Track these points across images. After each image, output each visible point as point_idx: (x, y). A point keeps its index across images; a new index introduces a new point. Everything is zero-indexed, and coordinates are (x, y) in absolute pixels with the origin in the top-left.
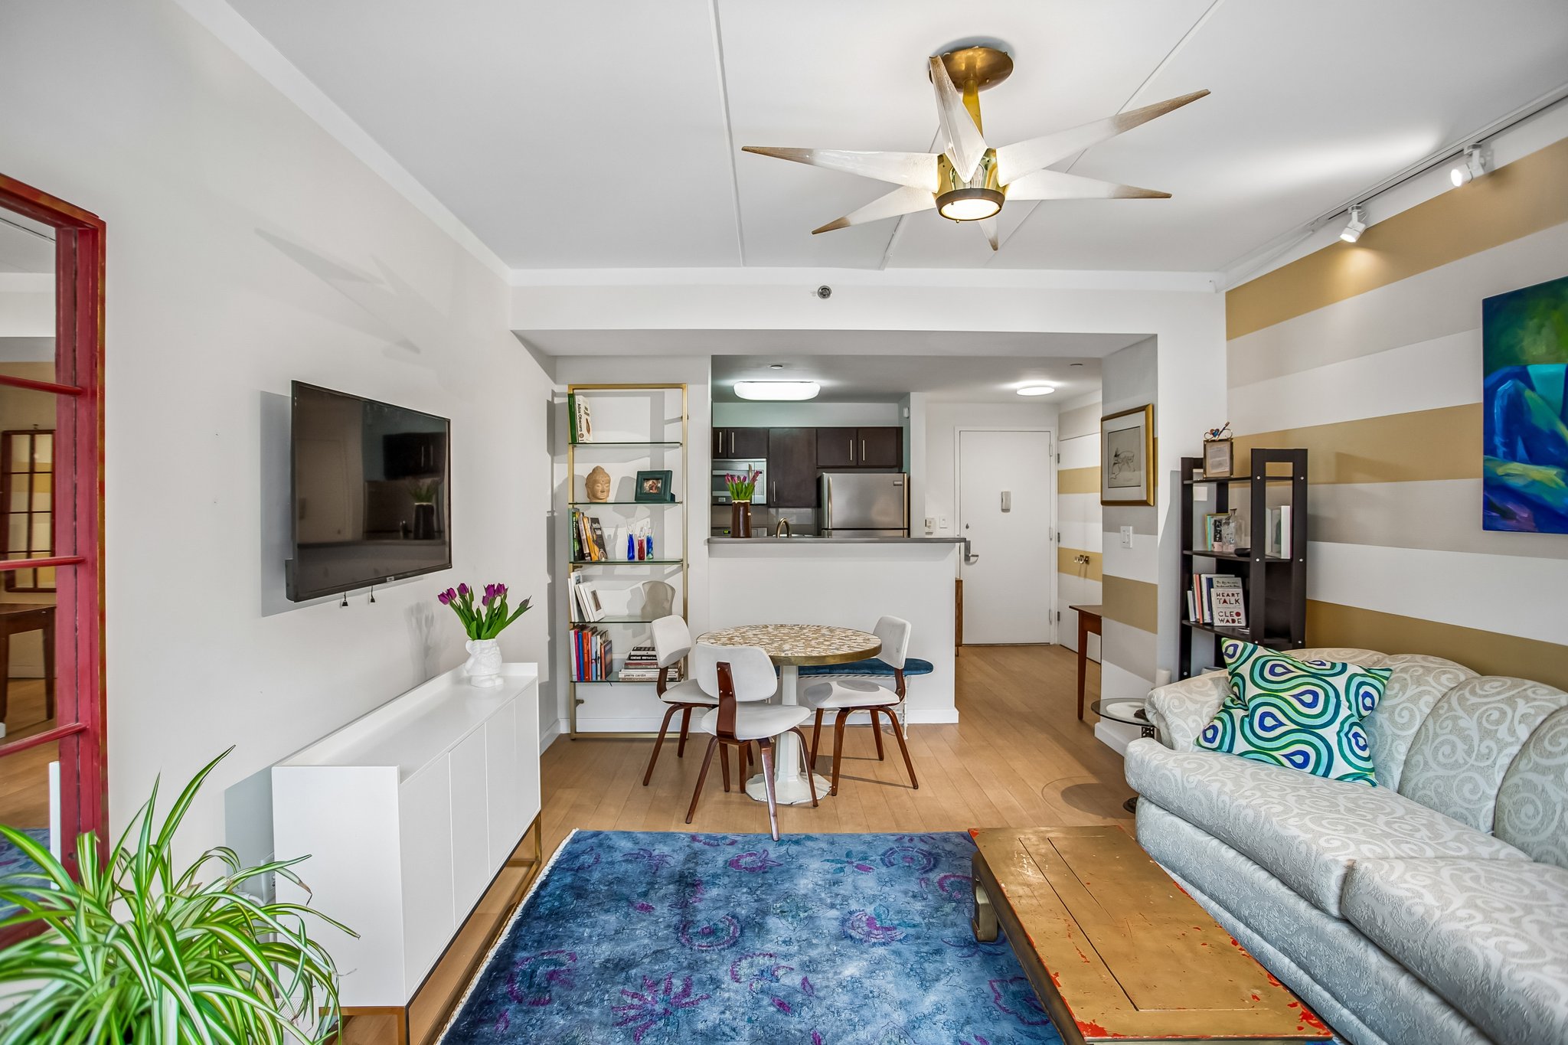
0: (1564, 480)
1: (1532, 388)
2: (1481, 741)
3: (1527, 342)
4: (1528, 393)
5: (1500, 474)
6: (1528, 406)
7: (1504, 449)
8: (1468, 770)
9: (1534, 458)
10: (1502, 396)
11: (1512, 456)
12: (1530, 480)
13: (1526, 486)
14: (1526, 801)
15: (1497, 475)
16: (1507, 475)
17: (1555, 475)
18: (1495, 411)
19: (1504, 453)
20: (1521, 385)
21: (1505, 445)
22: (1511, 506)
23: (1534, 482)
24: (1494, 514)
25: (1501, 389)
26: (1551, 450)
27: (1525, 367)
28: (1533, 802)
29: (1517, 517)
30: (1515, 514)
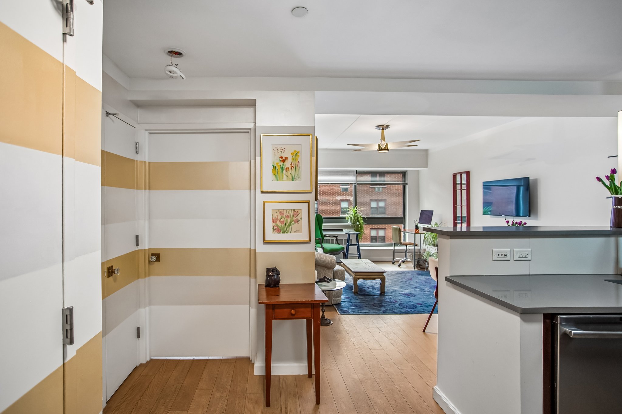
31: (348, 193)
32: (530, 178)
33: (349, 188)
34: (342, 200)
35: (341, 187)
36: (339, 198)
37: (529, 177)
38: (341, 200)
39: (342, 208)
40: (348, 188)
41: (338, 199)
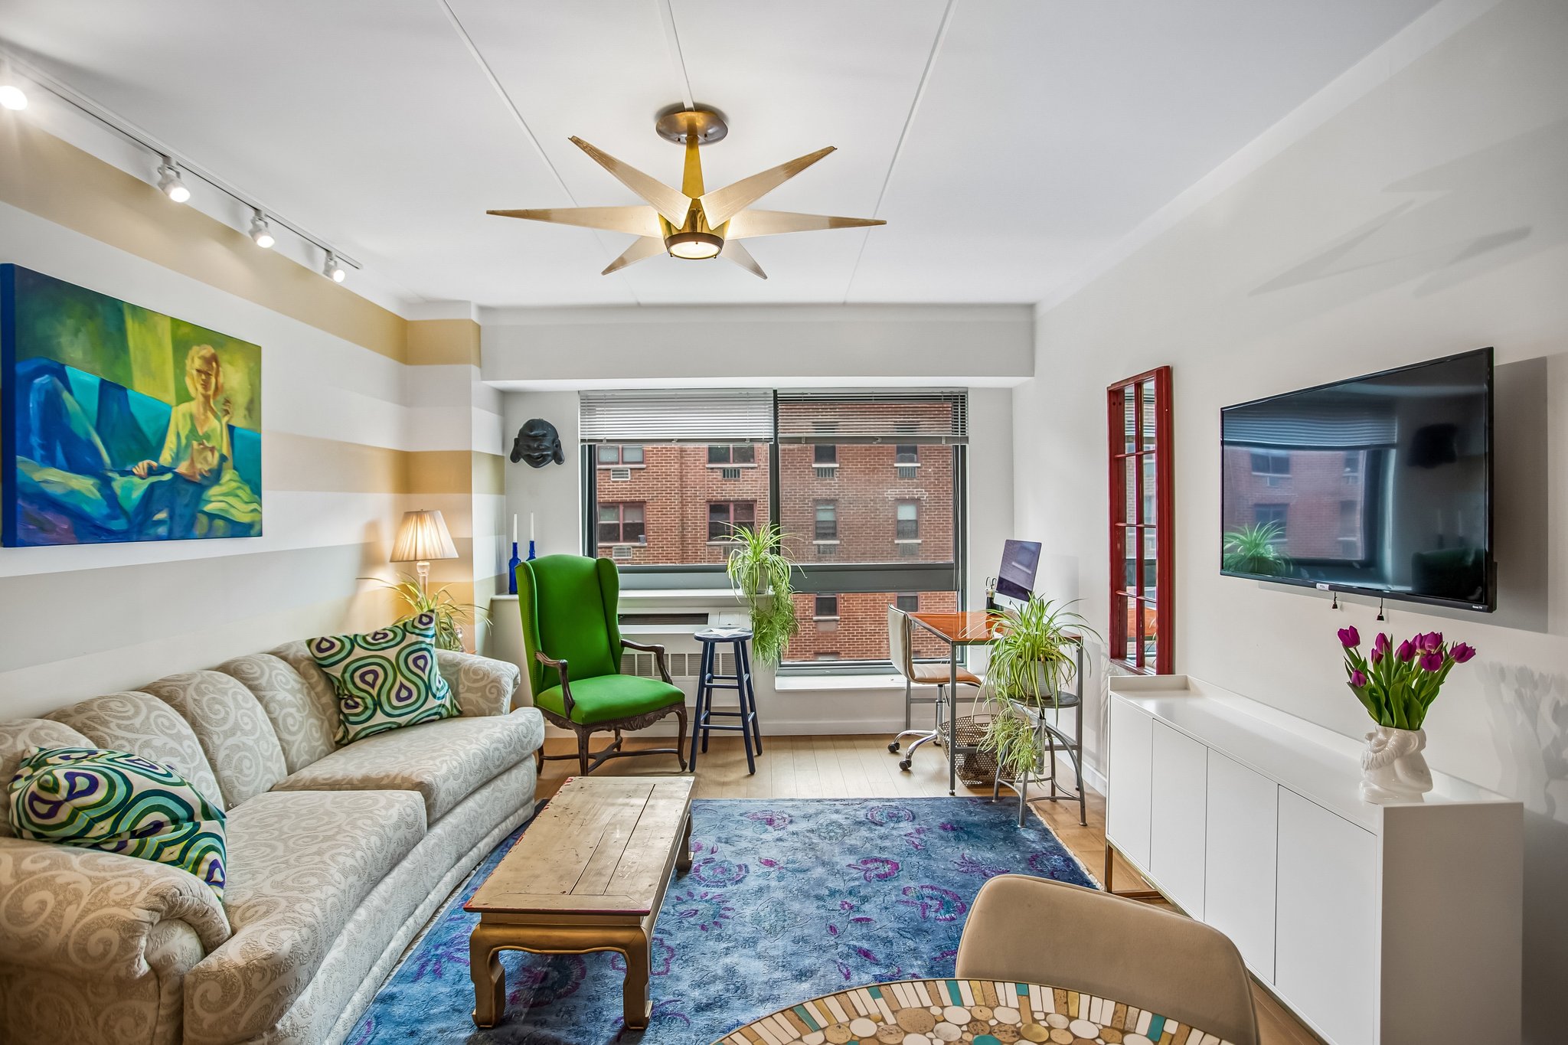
0: (99, 490)
1: (70, 391)
2: (181, 745)
3: (65, 340)
4: (66, 395)
5: (37, 480)
6: (66, 408)
7: (42, 452)
8: (195, 773)
9: (74, 466)
10: (39, 390)
11: (50, 460)
12: (69, 489)
13: (66, 495)
14: (241, 760)
15: (34, 481)
16: (46, 482)
17: (92, 485)
18: (31, 405)
19: (42, 456)
20: (60, 385)
21: (42, 447)
22: (50, 516)
23: (73, 492)
24: (31, 527)
25: (37, 381)
26: (88, 459)
27: (63, 366)
28: (246, 757)
29: (57, 529)
30: (55, 526)
31: (915, 481)
32: (1499, 361)
33: (918, 467)
34: (902, 501)
35: (896, 465)
36: (891, 494)
37: (1490, 351)
38: (897, 500)
39: (899, 521)
40: (915, 467)
41: (889, 496)
